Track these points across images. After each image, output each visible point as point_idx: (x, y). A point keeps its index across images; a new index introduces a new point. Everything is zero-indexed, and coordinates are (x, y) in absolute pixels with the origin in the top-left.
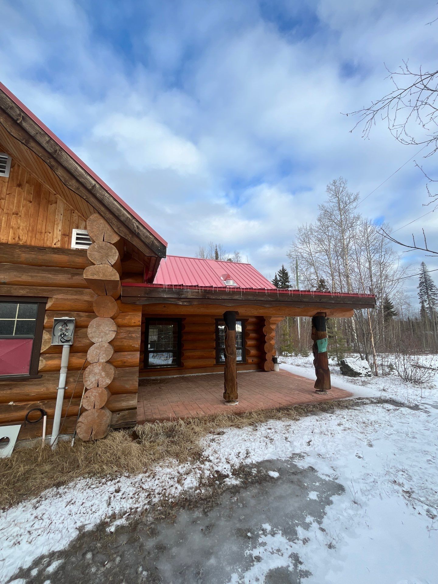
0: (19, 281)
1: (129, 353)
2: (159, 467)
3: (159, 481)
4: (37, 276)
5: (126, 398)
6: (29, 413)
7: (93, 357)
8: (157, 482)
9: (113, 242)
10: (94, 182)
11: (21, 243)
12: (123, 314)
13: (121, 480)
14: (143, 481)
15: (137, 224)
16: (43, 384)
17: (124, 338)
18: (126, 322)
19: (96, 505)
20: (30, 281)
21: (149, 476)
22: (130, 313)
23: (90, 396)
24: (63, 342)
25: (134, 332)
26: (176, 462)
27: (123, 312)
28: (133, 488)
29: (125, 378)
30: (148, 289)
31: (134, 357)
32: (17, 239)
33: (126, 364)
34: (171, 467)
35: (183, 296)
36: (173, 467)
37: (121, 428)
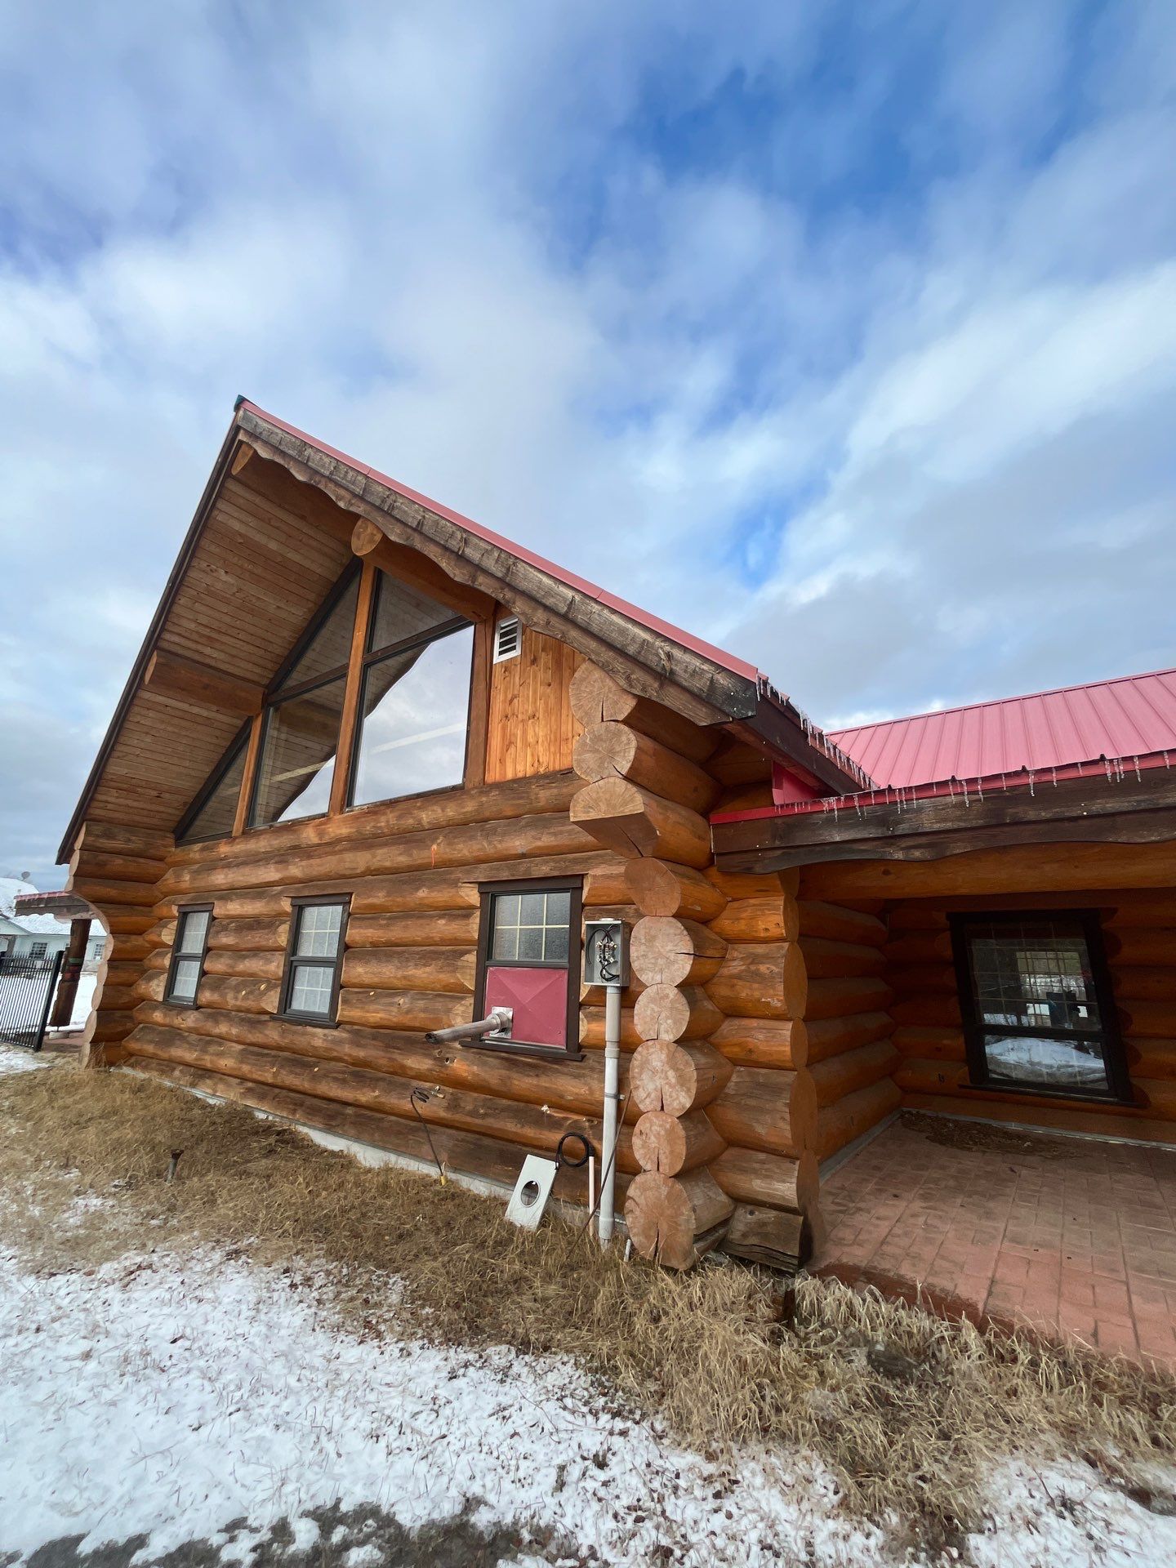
0: (539, 848)
1: (762, 1023)
2: (759, 1468)
3: (728, 1522)
4: (561, 833)
5: (766, 1166)
6: (563, 1139)
7: (645, 1023)
8: (719, 1520)
9: (621, 717)
10: (569, 594)
11: (542, 770)
12: (736, 904)
13: (635, 1432)
14: (682, 1483)
15: (668, 648)
16: (584, 1076)
17: (738, 977)
18: (743, 927)
19: (533, 1465)
20: (554, 843)
21: (708, 1480)
22: (752, 901)
23: (648, 1131)
24: (607, 980)
25: (766, 958)
26: (831, 1494)
27: (734, 900)
28: (640, 1485)
29: (752, 1102)
30: (779, 821)
31: (773, 1037)
32: (536, 764)
33: (754, 1057)
34: (800, 1501)
35: (903, 828)
36: (805, 1505)
37: (753, 1263)
